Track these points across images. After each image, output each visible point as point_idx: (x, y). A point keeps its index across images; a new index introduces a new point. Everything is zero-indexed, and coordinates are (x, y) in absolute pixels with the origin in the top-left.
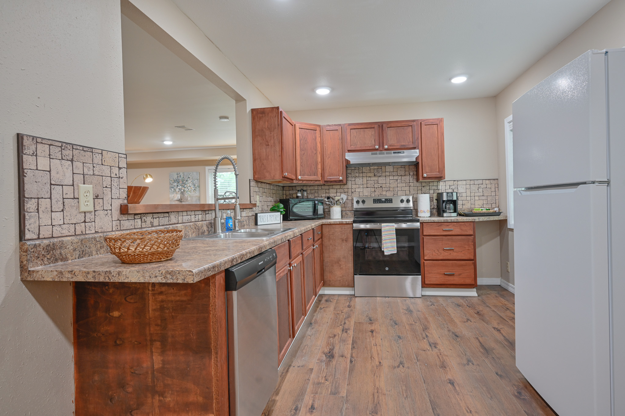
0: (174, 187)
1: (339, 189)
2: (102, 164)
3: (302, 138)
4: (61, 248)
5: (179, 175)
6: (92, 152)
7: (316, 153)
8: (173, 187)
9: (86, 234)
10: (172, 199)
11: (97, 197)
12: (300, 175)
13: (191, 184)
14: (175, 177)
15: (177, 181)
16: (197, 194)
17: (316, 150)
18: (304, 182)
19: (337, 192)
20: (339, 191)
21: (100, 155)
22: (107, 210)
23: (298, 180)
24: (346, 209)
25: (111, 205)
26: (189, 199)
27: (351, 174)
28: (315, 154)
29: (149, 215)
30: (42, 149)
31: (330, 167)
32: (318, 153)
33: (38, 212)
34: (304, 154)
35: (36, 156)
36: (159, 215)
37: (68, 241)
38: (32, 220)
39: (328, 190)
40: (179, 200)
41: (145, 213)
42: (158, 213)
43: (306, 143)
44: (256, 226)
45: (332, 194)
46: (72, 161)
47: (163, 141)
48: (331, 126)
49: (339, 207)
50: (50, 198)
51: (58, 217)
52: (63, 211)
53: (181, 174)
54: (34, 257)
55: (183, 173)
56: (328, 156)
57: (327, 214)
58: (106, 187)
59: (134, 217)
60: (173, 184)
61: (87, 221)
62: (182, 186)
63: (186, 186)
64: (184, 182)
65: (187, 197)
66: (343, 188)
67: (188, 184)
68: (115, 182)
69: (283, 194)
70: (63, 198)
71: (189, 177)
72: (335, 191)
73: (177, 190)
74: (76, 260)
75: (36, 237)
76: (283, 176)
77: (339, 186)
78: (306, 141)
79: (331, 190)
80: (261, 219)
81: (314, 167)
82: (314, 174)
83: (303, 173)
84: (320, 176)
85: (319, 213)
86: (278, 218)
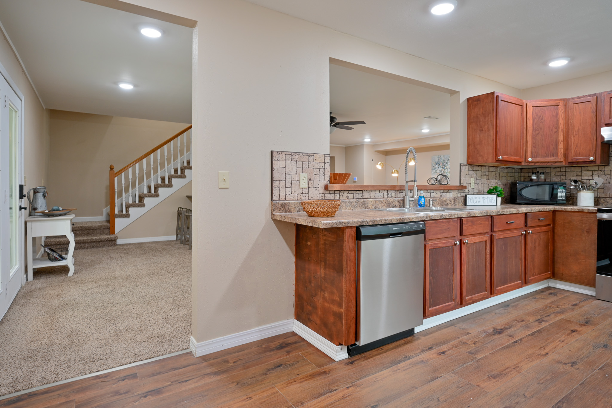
0: (436, 169)
1: (596, 172)
2: (314, 162)
3: (535, 116)
4: (288, 205)
5: (440, 158)
6: (308, 155)
7: (557, 132)
8: (434, 169)
9: (303, 200)
11: (310, 180)
12: (532, 157)
14: (437, 160)
15: (438, 163)
17: (557, 128)
18: (537, 164)
19: (593, 175)
20: (596, 174)
21: (313, 157)
22: (316, 188)
23: (528, 162)
24: (606, 195)
25: (319, 185)
28: (555, 132)
29: (345, 191)
30: (282, 157)
32: (560, 131)
33: (279, 187)
34: (538, 134)
35: (279, 160)
36: (354, 192)
37: (292, 202)
38: (276, 191)
39: (581, 172)
41: (343, 190)
42: (353, 190)
43: (542, 122)
44: (465, 206)
45: (585, 177)
46: (297, 161)
47: (422, 130)
48: (582, 98)
49: (591, 192)
50: (285, 181)
51: (288, 190)
52: (291, 187)
53: (442, 157)
54: (276, 208)
55: (444, 156)
56: (574, 133)
57: (571, 199)
58: (316, 174)
59: (334, 192)
60: (435, 166)
61: (304, 193)
62: (442, 167)
63: (445, 168)
64: (445, 164)
66: (603, 169)
67: (448, 166)
68: (322, 172)
69: (521, 177)
70: (291, 181)
71: (449, 160)
72: (591, 173)
74: (296, 213)
75: (278, 199)
76: (497, 160)
77: (597, 167)
78: (542, 119)
79: (584, 173)
80: (471, 200)
81: (553, 147)
82: (552, 155)
83: (536, 155)
84: (562, 157)
85: (558, 198)
86: (493, 201)
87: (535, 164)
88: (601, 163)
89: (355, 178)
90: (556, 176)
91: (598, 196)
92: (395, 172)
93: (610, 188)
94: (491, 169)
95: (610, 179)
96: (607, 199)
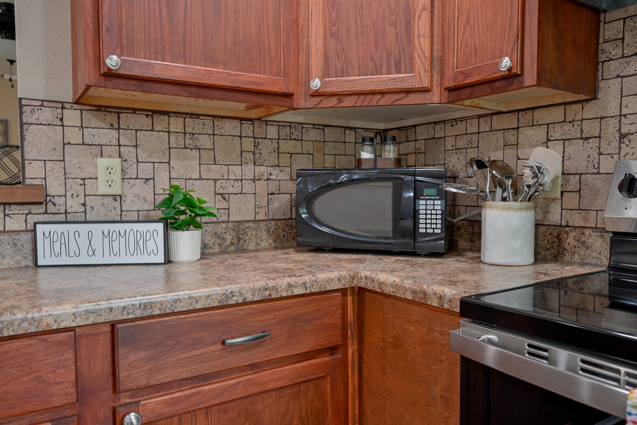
1: (557, 127)
19: (548, 140)
20: (556, 136)
24: (585, 219)
27: (623, 39)
31: (468, 21)
39: (515, 132)
49: (525, 209)
66: (579, 117)
77: (561, 111)
79: (527, 134)
80: (57, 245)
81: (397, 34)
82: (393, 62)
83: (339, 65)
84: (426, 70)
85: (421, 231)
86: (151, 245)
87: (340, 101)
88: (541, 81)
90: (456, 149)
91: (564, 224)
93: (598, 190)
94: (231, 127)
95: (600, 154)
96: (587, 232)
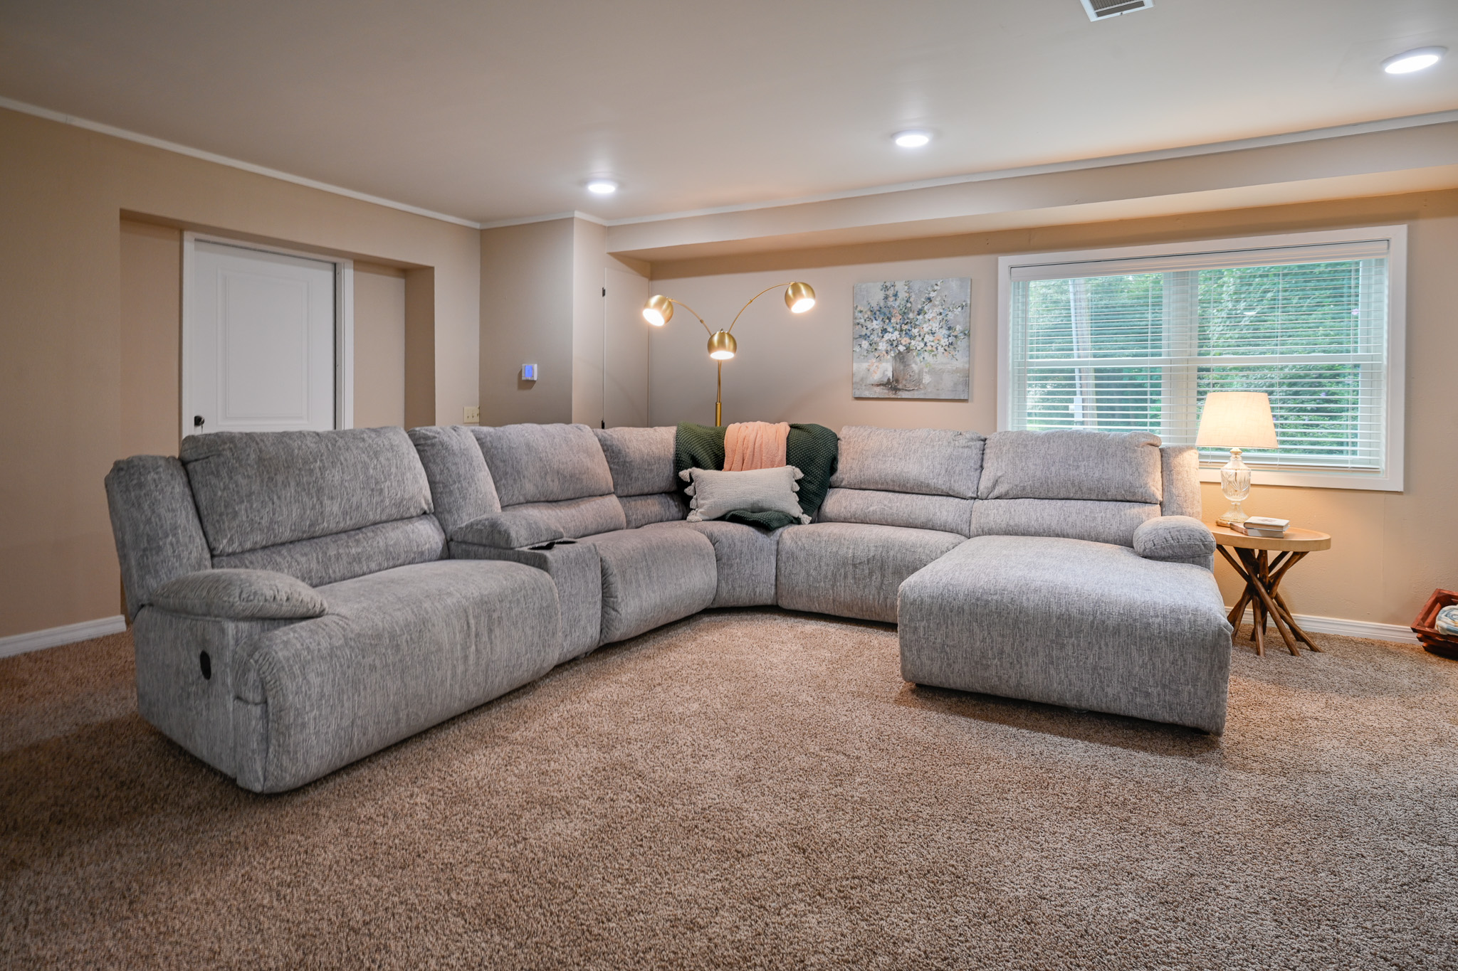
0: (872, 337)
5: (891, 292)
8: (866, 337)
10: (862, 380)
13: (935, 326)
14: (877, 298)
15: (883, 313)
16: (960, 362)
26: (927, 379)
40: (889, 382)
53: (901, 287)
55: (908, 284)
60: (868, 324)
62: (901, 330)
63: (915, 331)
64: (911, 316)
65: (921, 372)
67: (925, 326)
71: (930, 300)
73: (883, 346)
89: (532, 369)
92: (721, 342)
